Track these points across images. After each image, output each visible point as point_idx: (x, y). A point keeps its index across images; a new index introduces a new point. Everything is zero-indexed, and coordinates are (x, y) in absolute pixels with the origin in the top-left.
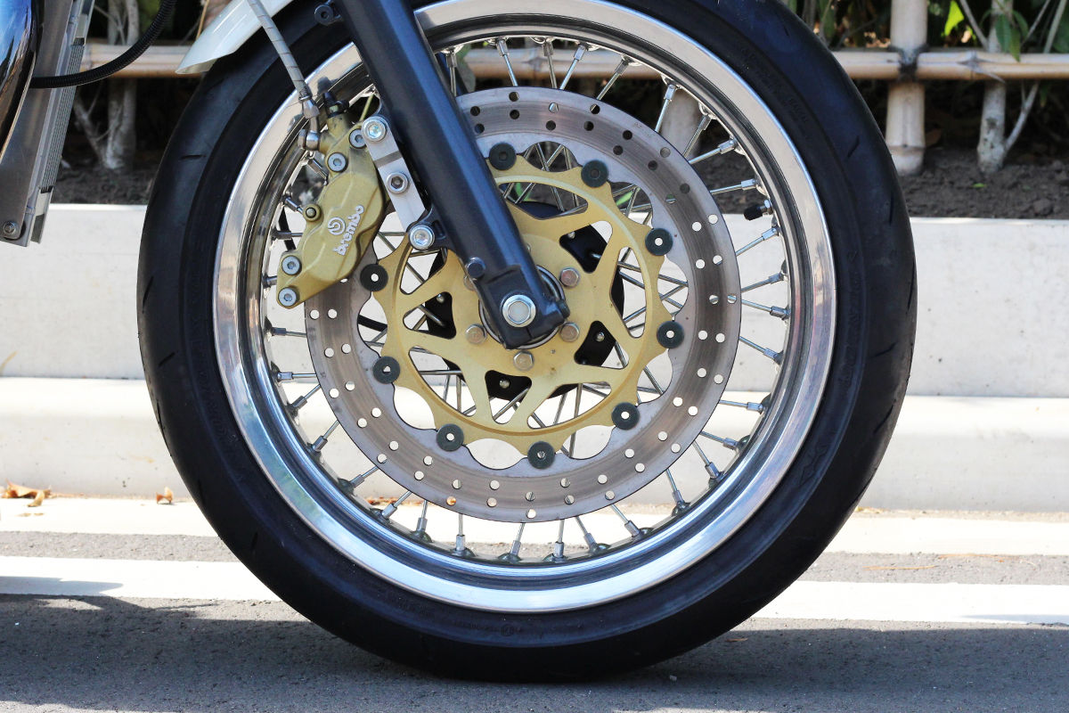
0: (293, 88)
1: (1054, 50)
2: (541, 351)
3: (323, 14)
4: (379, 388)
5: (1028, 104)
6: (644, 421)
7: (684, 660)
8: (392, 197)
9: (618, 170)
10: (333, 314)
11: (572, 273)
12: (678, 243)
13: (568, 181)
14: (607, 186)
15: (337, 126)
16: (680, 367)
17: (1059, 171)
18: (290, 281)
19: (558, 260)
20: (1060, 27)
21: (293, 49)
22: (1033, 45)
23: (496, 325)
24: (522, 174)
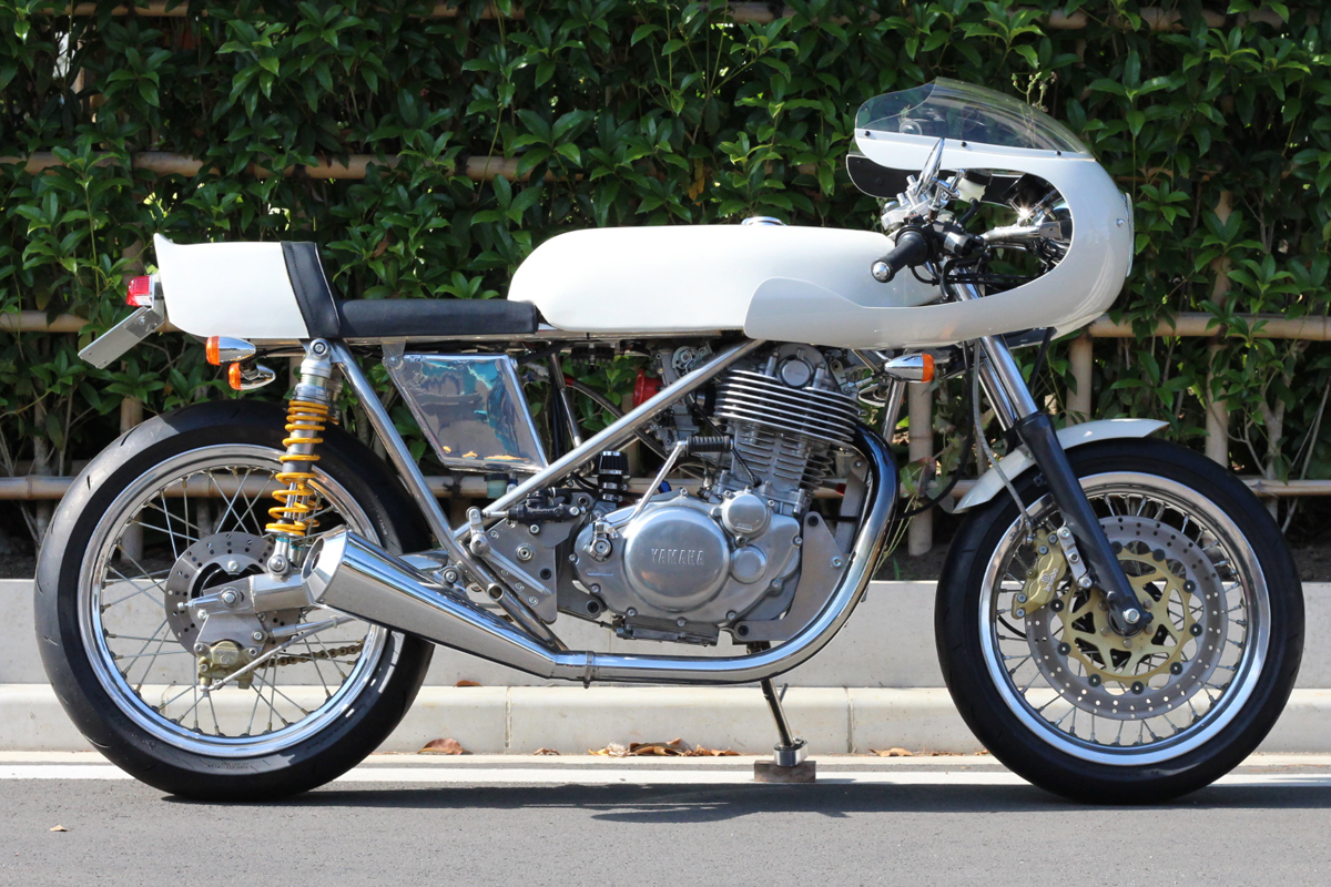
0: (1020, 513)
1: (1307, 478)
2: (1136, 639)
3: (1038, 481)
4: (1060, 658)
5: (1292, 511)
6: (1185, 671)
7: (1199, 793)
8: (1071, 565)
9: (1169, 554)
10: (1038, 623)
11: (1149, 601)
12: (1198, 586)
13: (1147, 559)
14: (1164, 561)
15: (1041, 535)
16: (1200, 645)
17: (1312, 553)
18: (1021, 605)
19: (1143, 596)
20: (1309, 464)
21: (1020, 495)
22: (1295, 475)
23: (1114, 626)
24: (1125, 556)
